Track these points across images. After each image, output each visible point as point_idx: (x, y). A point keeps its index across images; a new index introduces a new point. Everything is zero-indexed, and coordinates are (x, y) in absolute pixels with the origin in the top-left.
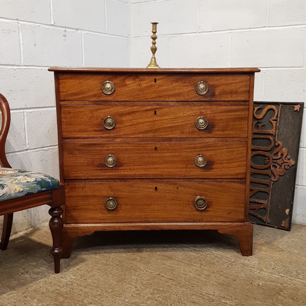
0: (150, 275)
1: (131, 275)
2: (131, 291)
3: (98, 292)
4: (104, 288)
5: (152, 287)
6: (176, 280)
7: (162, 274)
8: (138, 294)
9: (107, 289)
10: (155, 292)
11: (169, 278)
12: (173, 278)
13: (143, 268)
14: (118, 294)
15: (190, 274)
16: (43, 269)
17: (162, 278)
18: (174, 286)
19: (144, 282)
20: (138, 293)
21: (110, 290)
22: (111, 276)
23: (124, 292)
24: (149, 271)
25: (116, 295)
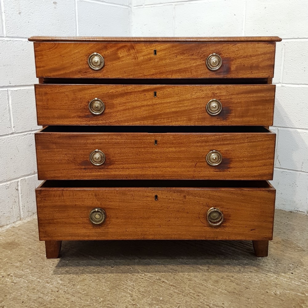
0: (148, 281)
1: (126, 281)
2: (126, 301)
3: (88, 301)
4: (95, 297)
5: (151, 295)
6: (178, 286)
7: (163, 280)
8: (134, 305)
9: (98, 298)
10: (154, 302)
11: (171, 284)
12: (175, 285)
13: (142, 271)
14: (110, 305)
15: (196, 279)
16: (27, 271)
17: (163, 285)
18: (176, 295)
19: (142, 290)
20: (134, 303)
21: (102, 299)
22: (104, 280)
23: (118, 301)
24: (148, 276)
25: (107, 306)
